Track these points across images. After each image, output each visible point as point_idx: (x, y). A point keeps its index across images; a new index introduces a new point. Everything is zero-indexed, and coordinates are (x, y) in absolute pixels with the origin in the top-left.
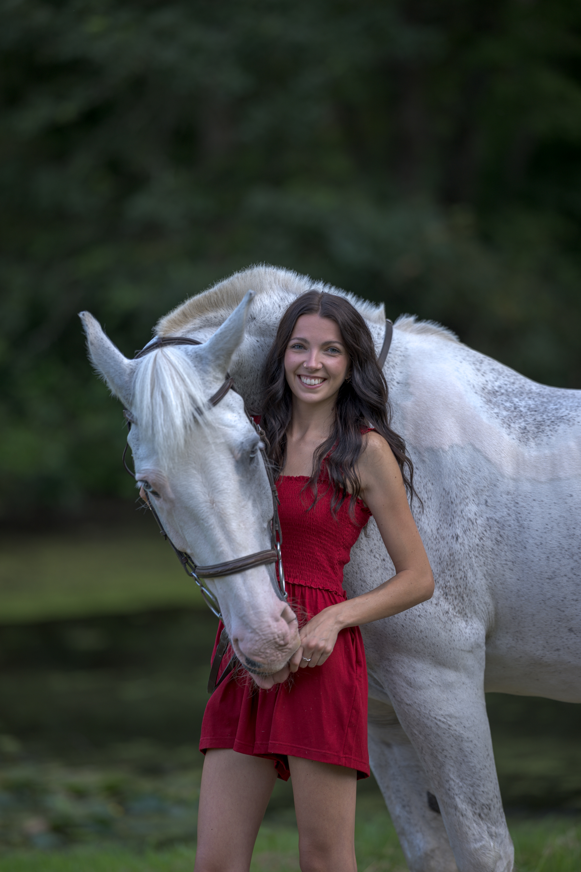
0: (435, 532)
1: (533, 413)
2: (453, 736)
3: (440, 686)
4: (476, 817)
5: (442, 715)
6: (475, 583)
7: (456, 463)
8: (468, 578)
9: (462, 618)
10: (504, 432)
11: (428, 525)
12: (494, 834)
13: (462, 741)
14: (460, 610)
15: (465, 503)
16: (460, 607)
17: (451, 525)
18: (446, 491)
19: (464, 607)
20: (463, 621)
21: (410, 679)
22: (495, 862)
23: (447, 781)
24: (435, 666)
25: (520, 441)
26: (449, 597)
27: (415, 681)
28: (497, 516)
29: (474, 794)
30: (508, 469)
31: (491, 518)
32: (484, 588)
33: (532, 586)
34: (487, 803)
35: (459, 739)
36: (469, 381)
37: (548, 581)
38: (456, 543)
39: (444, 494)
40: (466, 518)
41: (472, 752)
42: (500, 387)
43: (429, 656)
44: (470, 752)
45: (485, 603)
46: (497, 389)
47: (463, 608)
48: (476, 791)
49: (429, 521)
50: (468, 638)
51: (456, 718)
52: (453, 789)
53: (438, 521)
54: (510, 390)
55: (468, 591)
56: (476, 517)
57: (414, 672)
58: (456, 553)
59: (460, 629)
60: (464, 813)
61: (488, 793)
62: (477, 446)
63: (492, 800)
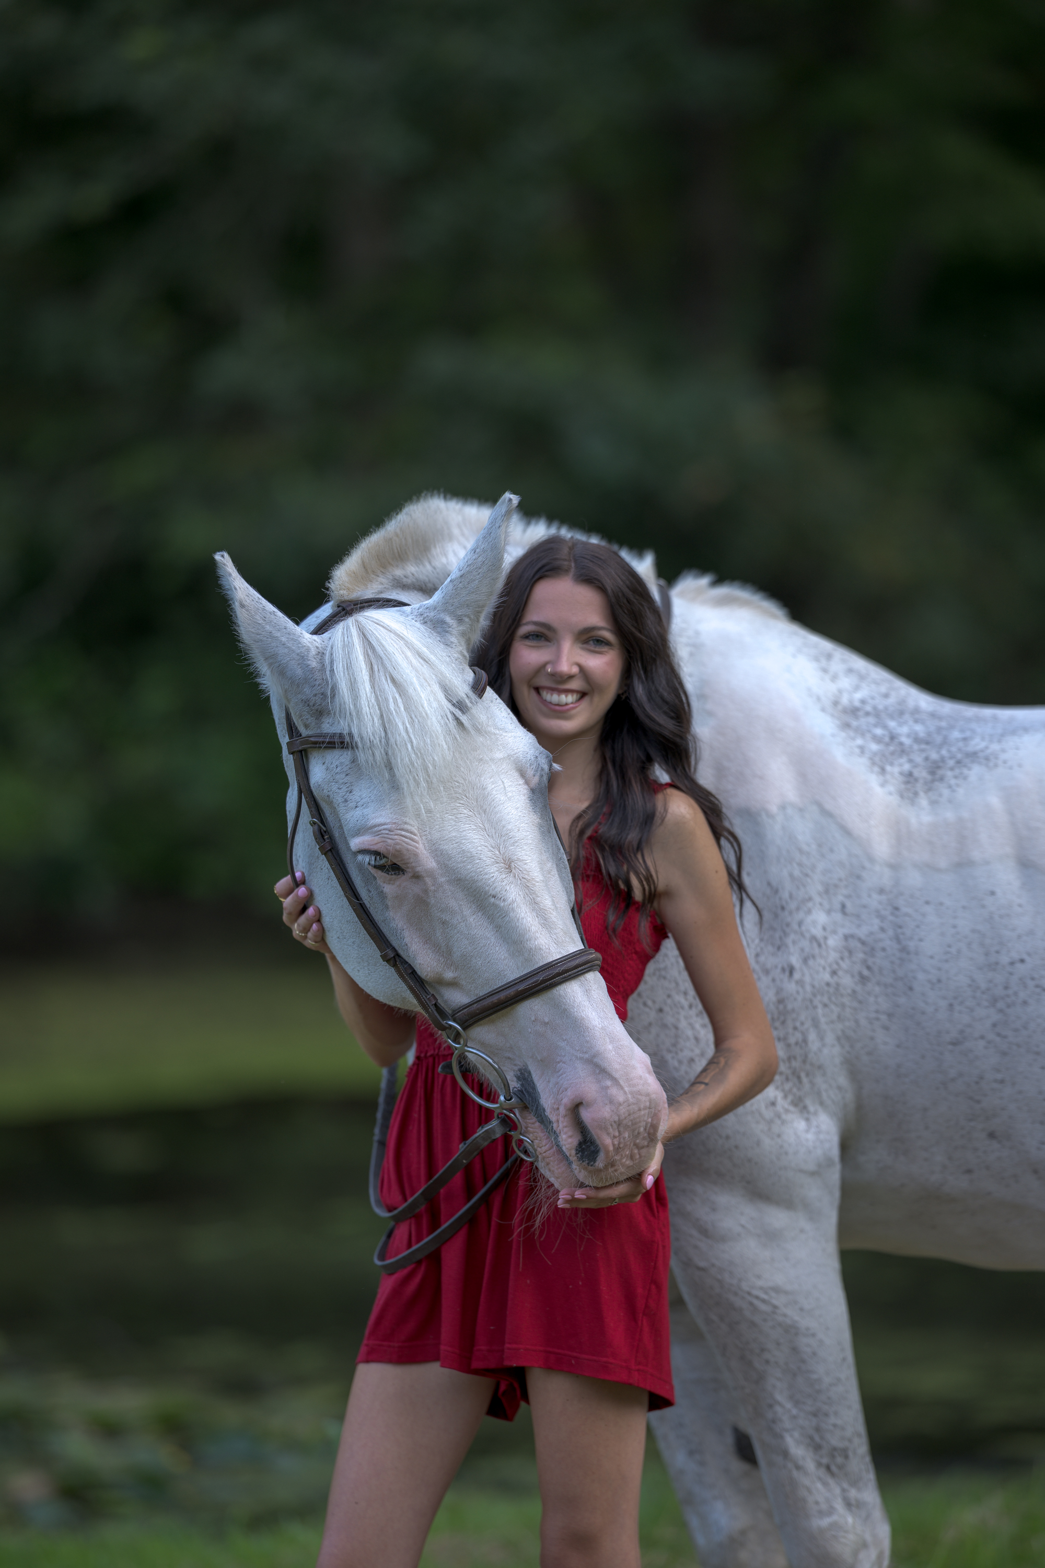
1: (923, 746)
2: (780, 1325)
3: (759, 1236)
4: (823, 1471)
5: (762, 1288)
6: (821, 1051)
7: (790, 837)
8: (810, 1043)
9: (800, 1115)
10: (874, 780)
12: (853, 1502)
14: (796, 1101)
15: (806, 909)
16: (795, 1094)
17: (782, 949)
19: (802, 1094)
20: (801, 1119)
21: (706, 1222)
22: (855, 1553)
23: (771, 1407)
24: (750, 1200)
25: (902, 796)
27: (715, 1227)
28: (862, 932)
29: (818, 1429)
30: (882, 848)
31: (852, 936)
32: (837, 1061)
33: (923, 1057)
34: (842, 1446)
35: (791, 1329)
36: (809, 690)
37: (950, 1047)
38: (790, 981)
39: (768, 891)
41: (814, 1354)
42: (863, 702)
43: (740, 1182)
46: (857, 704)
48: (823, 1425)
51: (786, 1293)
52: (780, 1420)
53: (757, 941)
54: (881, 707)
55: (808, 1066)
56: (826, 934)
57: (714, 1210)
58: (788, 998)
59: (796, 1134)
60: (801, 1463)
61: (843, 1428)
62: (827, 806)
63: (850, 1441)
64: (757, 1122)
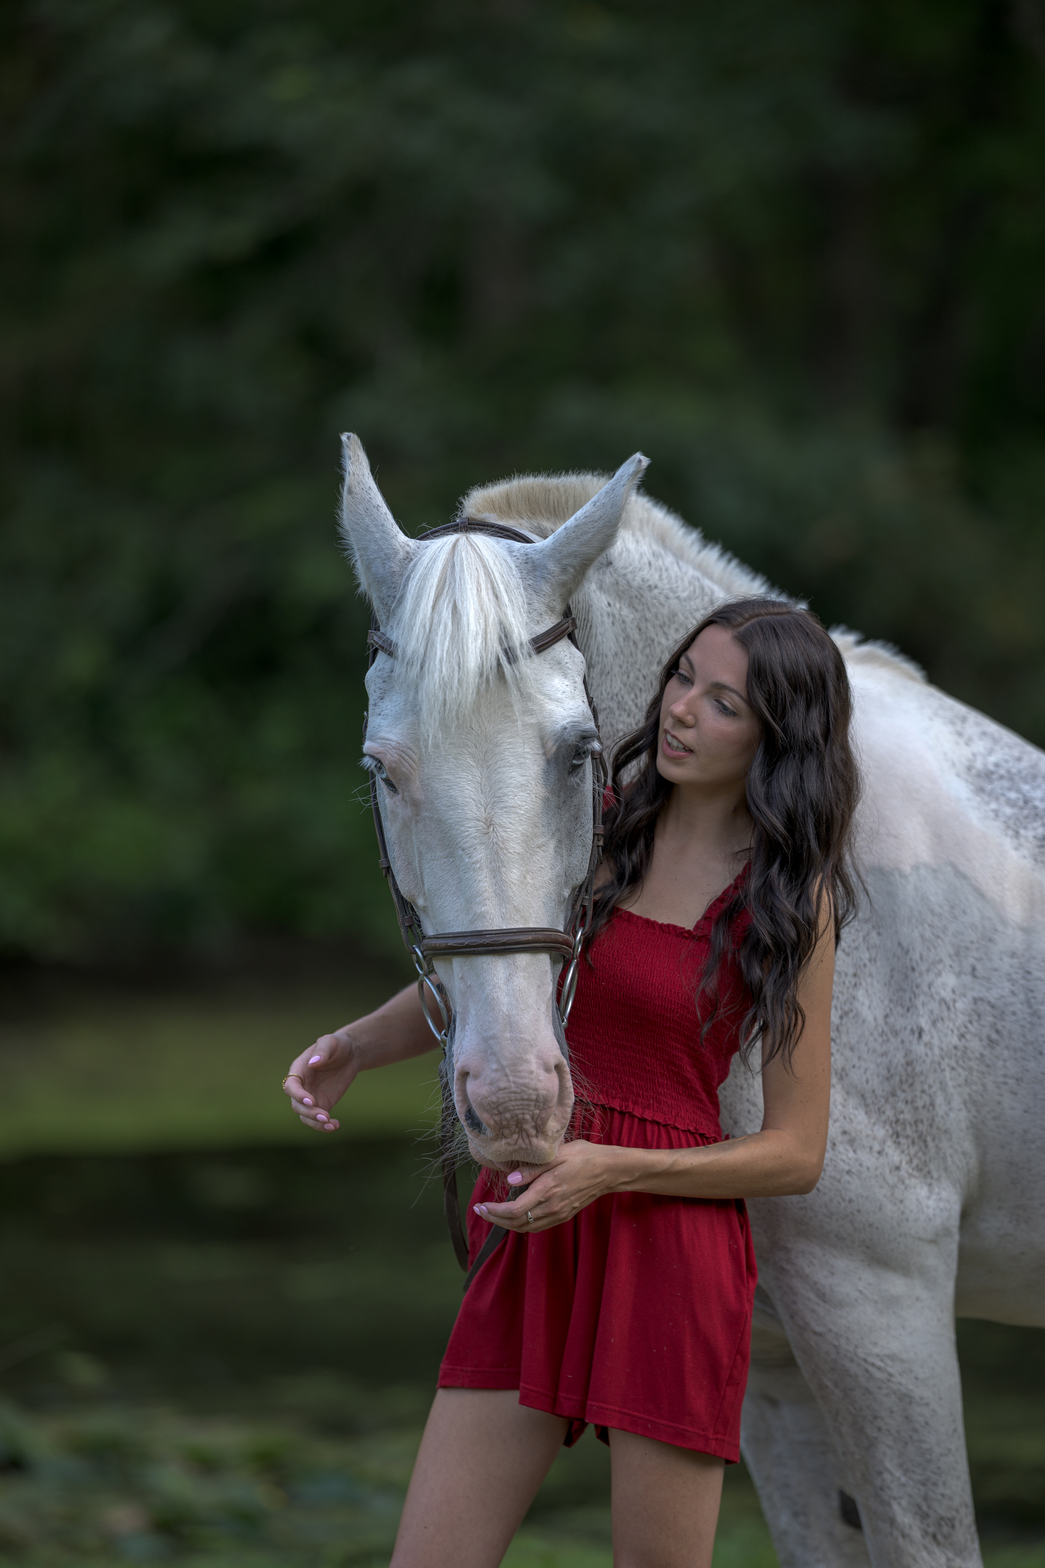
0: (881, 1021)
2: (894, 1393)
3: (876, 1302)
4: (928, 1540)
5: (878, 1356)
6: (947, 1115)
7: (923, 898)
8: (937, 1108)
9: (923, 1180)
10: (1007, 843)
11: (869, 1007)
13: (910, 1403)
14: (920, 1165)
15: (936, 971)
16: (920, 1159)
17: (911, 1010)
18: (903, 948)
19: (927, 1159)
20: (924, 1185)
21: (824, 1286)
23: (880, 1473)
24: (869, 1265)
26: (903, 1140)
27: (833, 1291)
28: (992, 996)
29: (926, 1498)
30: (1015, 911)
31: (982, 999)
32: (963, 1125)
34: (949, 1516)
35: (905, 1398)
36: (944, 754)
38: (918, 1043)
39: (899, 952)
40: (937, 998)
41: (927, 1423)
42: (997, 765)
43: (859, 1246)
44: (924, 1424)
45: (964, 1153)
46: (991, 767)
47: (925, 1161)
48: (931, 1494)
49: (871, 1001)
50: (932, 1216)
51: (902, 1361)
52: (889, 1488)
53: (886, 1002)
54: (1014, 770)
55: (934, 1131)
56: (954, 997)
57: (832, 1274)
58: (917, 1060)
59: (918, 1200)
60: (907, 1531)
61: (951, 1499)
62: (962, 868)
63: (957, 1511)
64: (881, 1187)
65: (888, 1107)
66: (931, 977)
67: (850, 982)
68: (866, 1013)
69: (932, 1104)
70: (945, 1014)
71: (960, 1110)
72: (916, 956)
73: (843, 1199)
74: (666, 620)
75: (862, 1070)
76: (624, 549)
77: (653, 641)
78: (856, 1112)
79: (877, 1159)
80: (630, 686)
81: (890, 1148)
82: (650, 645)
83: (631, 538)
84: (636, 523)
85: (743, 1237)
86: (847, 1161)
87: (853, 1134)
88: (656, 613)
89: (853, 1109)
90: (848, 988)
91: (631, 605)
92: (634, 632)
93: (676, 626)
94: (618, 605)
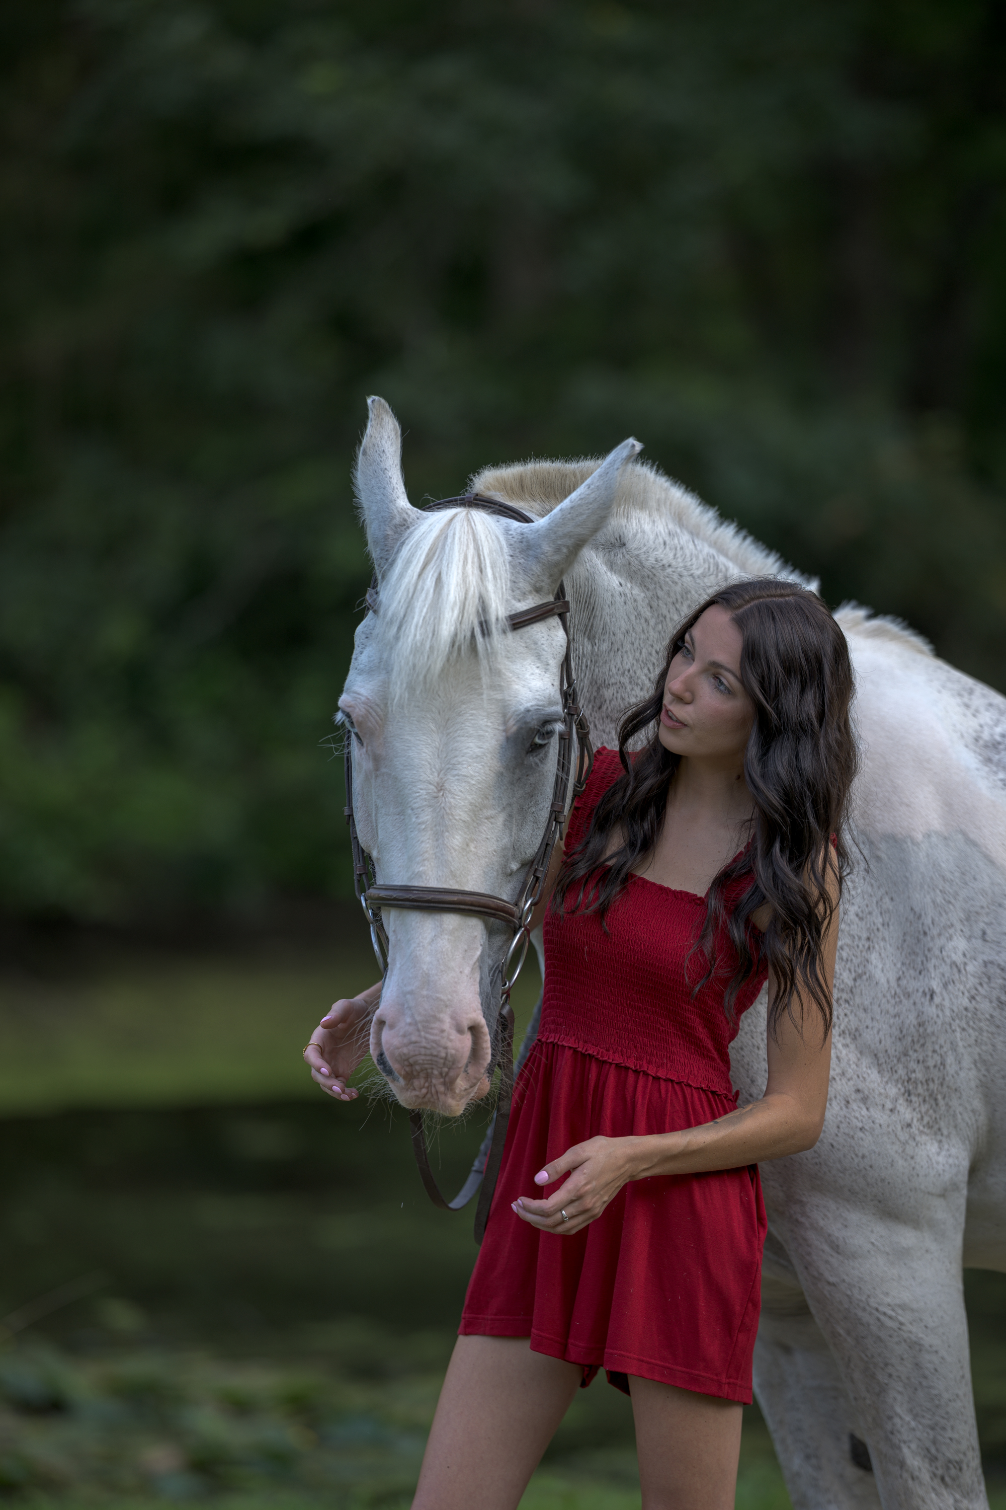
0: (893, 983)
2: (905, 1341)
3: (888, 1254)
4: (937, 1482)
5: (889, 1305)
6: (958, 1074)
7: (934, 865)
8: (948, 1067)
9: (933, 1137)
11: (883, 971)
13: (921, 1351)
14: (931, 1123)
15: (947, 935)
16: (931, 1117)
17: (923, 973)
18: (915, 913)
19: (938, 1117)
20: (934, 1142)
21: (837, 1238)
23: (890, 1418)
24: (881, 1218)
26: (914, 1099)
27: (846, 1243)
28: (1001, 959)
29: (934, 1442)
31: (992, 963)
32: (973, 1084)
34: (957, 1458)
35: (916, 1346)
36: (954, 726)
38: (930, 1004)
39: (911, 917)
40: (948, 961)
41: (936, 1370)
43: (872, 1200)
44: (933, 1371)
45: (973, 1111)
47: (936, 1119)
48: (940, 1438)
49: (884, 964)
50: (941, 1172)
51: (912, 1310)
52: (899, 1432)
53: (899, 965)
55: (945, 1089)
56: (966, 960)
57: (846, 1226)
58: (928, 1022)
59: (928, 1156)
60: (916, 1473)
61: (959, 1442)
62: (972, 836)
63: (965, 1454)
64: (893, 1143)
65: (900, 1066)
66: (943, 940)
67: (864, 946)
68: (879, 975)
69: (943, 1064)
70: (957, 976)
71: (970, 1069)
72: (928, 921)
73: (857, 1155)
74: (679, 597)
75: (875, 1031)
76: (639, 530)
77: (665, 617)
78: (869, 1072)
79: (890, 1116)
80: (643, 661)
81: (902, 1106)
82: (662, 622)
83: (647, 519)
84: (653, 504)
85: (753, 1189)
86: (860, 1118)
87: (866, 1092)
88: (669, 591)
89: (866, 1068)
90: (861, 952)
91: (643, 585)
92: (646, 609)
93: (689, 602)
94: (629, 585)
